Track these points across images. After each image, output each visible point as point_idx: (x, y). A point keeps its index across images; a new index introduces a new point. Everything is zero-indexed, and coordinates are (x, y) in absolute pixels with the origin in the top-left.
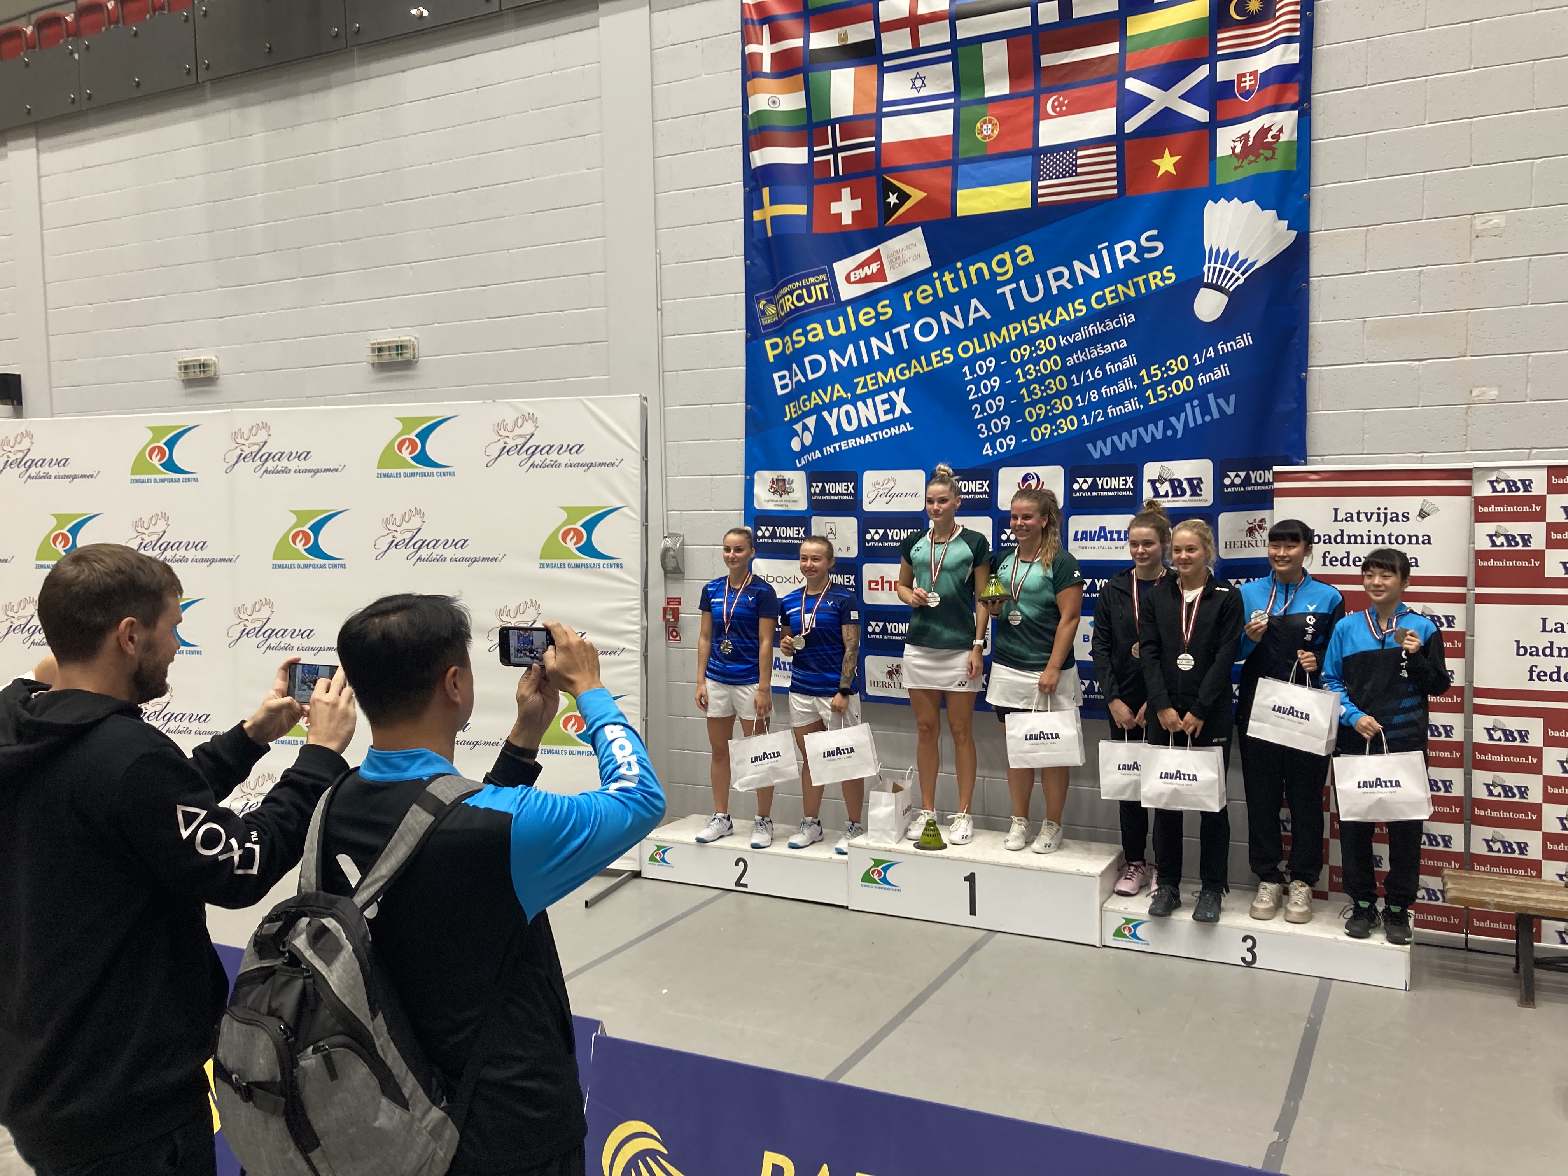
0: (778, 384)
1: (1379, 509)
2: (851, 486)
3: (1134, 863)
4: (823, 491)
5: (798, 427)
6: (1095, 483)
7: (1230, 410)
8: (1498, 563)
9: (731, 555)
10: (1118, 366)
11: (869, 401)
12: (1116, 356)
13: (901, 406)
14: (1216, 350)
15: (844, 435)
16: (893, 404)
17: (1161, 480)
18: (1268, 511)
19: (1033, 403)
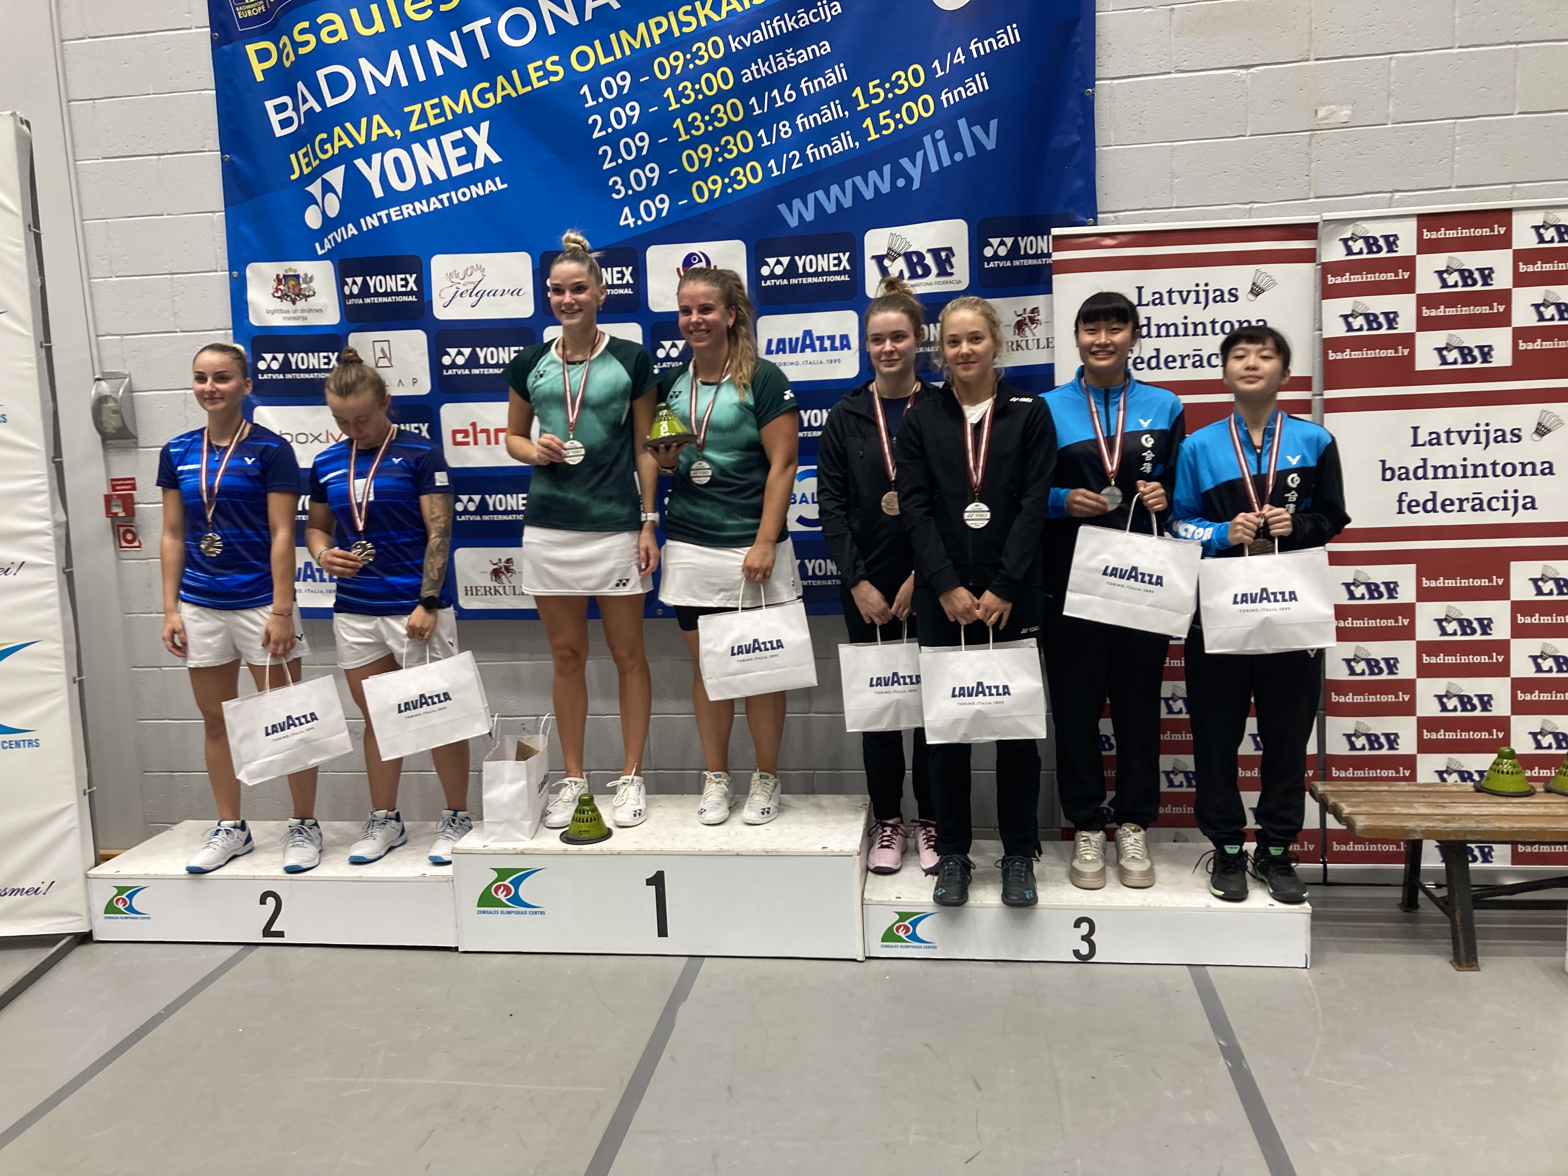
0: (275, 119)
1: (1197, 285)
2: (411, 279)
3: (890, 822)
4: (365, 290)
5: (315, 189)
6: (792, 264)
7: (990, 144)
8: (1356, 355)
9: (207, 386)
10: (819, 83)
11: (432, 143)
12: (815, 68)
13: (485, 151)
14: (967, 52)
15: (393, 198)
16: (472, 148)
17: (892, 255)
18: (1042, 297)
19: (693, 143)
